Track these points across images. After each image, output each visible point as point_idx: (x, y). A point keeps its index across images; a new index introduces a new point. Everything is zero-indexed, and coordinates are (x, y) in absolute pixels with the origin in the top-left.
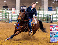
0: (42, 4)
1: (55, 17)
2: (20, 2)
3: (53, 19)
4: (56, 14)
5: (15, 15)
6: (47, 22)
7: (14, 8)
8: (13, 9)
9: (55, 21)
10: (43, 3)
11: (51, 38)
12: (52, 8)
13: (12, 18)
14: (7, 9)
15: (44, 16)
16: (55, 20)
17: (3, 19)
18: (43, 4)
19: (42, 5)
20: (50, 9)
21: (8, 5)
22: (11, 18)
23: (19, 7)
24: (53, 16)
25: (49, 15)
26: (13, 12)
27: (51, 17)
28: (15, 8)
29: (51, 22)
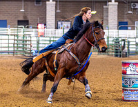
0: (105, 14)
1: (135, 43)
2: (56, 10)
3: (128, 47)
4: (137, 37)
5: (45, 41)
6: (117, 56)
7: (43, 25)
8: (40, 26)
9: (133, 52)
10: (108, 12)
11: (126, 90)
12: (126, 23)
13: (38, 47)
14: (28, 27)
15: (110, 43)
16: (134, 50)
17: (19, 49)
18: (107, 16)
19: (105, 18)
20: (122, 25)
21: (29, 18)
22: (36, 46)
23: (54, 21)
24: (129, 42)
25: (120, 39)
26: (40, 34)
27: (124, 44)
28: (45, 25)
29: (126, 55)
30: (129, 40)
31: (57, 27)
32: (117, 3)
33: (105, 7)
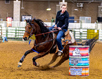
1: (79, 33)
2: (21, 7)
3: (75, 36)
4: (81, 28)
5: (12, 30)
8: (8, 19)
11: (72, 67)
12: (73, 18)
13: (7, 35)
16: (79, 37)
21: (1, 13)
22: (5, 34)
23: (19, 16)
24: (75, 32)
26: (8, 25)
28: (12, 18)
30: (75, 30)
31: (21, 20)
32: (66, 3)
33: (57, 5)
